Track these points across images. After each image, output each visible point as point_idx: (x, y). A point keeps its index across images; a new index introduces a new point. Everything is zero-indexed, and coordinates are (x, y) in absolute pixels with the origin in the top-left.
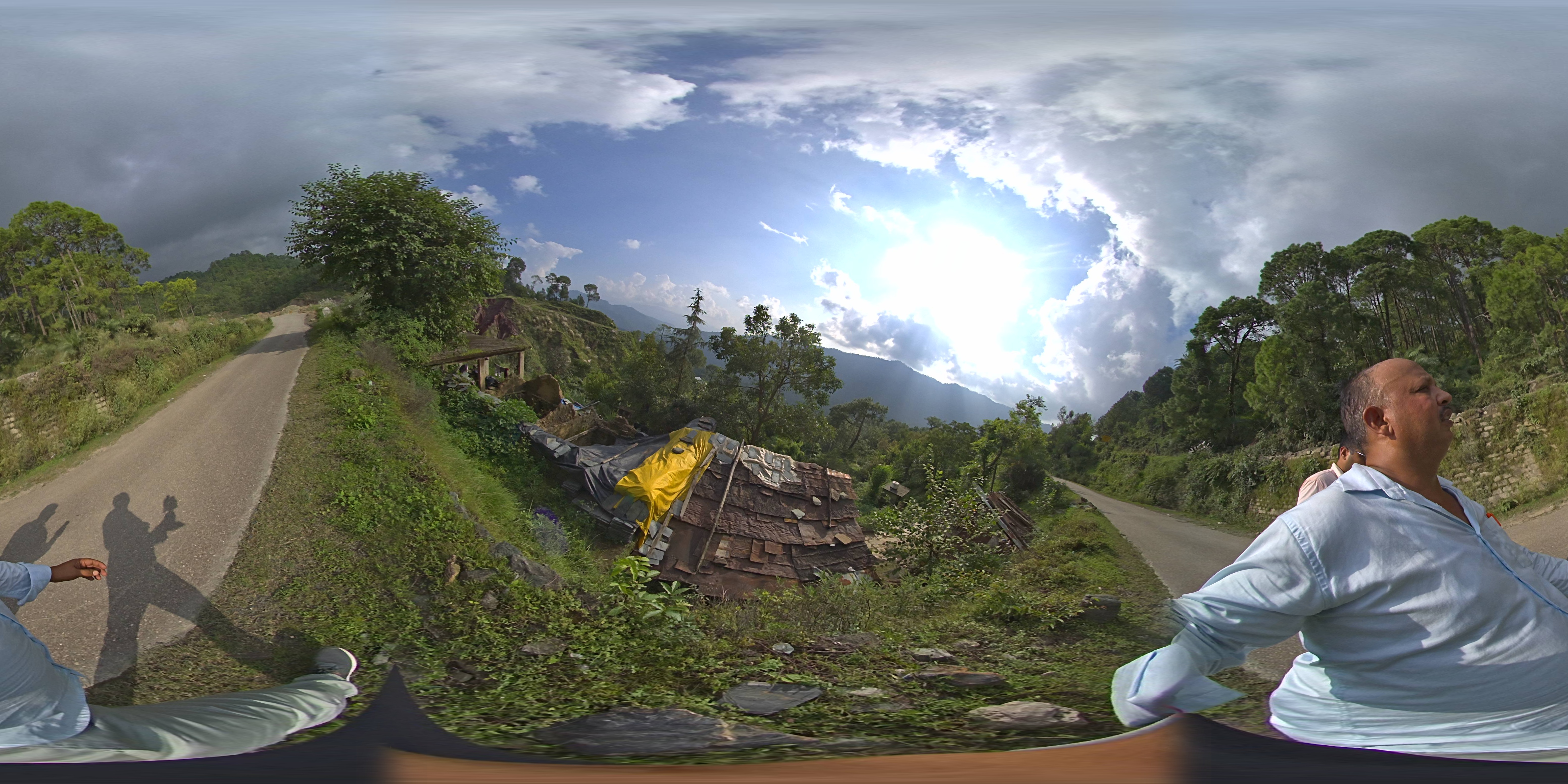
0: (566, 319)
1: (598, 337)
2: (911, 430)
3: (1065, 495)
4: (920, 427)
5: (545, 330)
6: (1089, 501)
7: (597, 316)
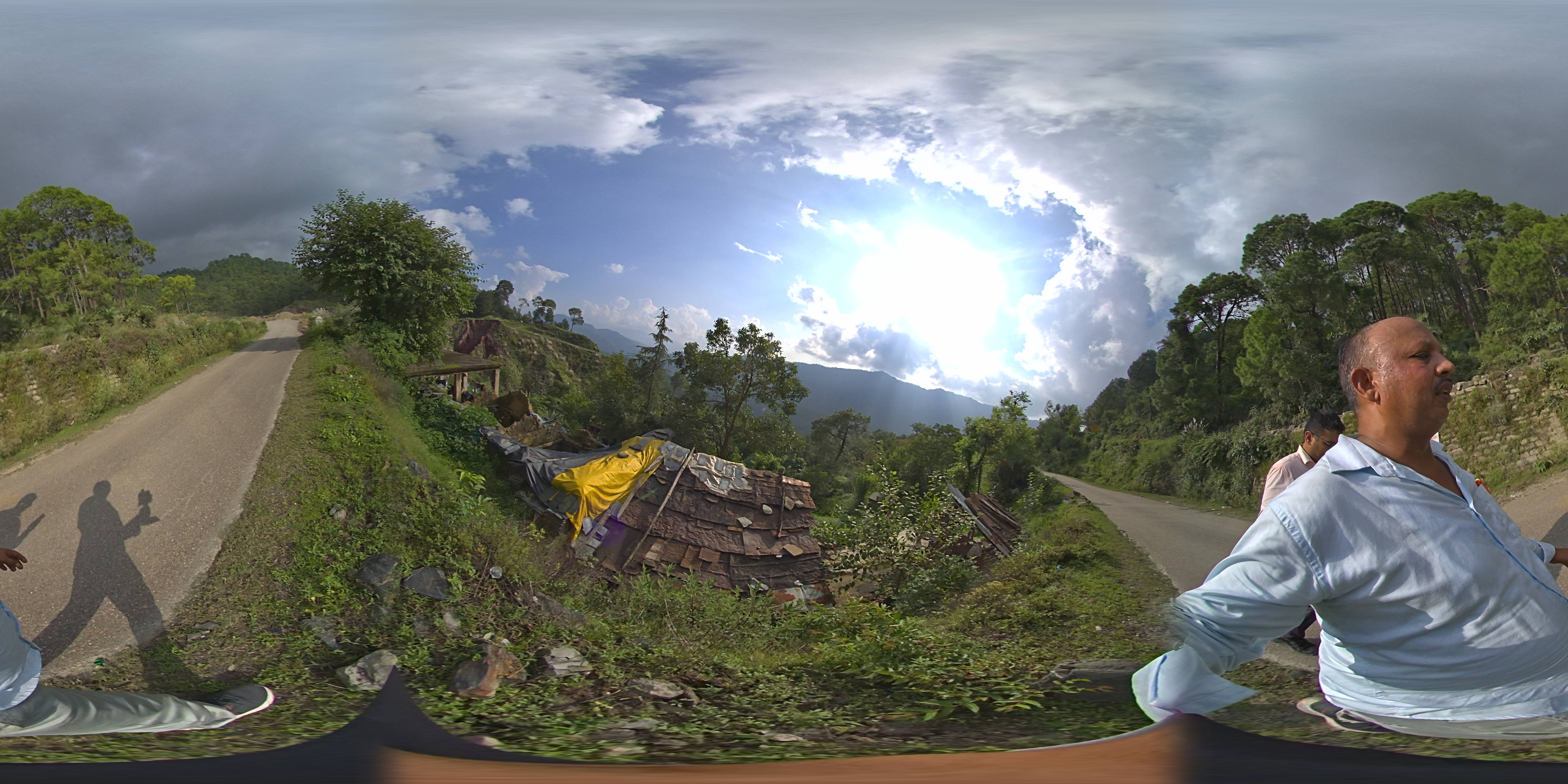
0: (550, 342)
1: (581, 361)
2: (898, 438)
3: (1056, 489)
4: (908, 435)
5: (530, 352)
6: (1082, 494)
7: (580, 340)
